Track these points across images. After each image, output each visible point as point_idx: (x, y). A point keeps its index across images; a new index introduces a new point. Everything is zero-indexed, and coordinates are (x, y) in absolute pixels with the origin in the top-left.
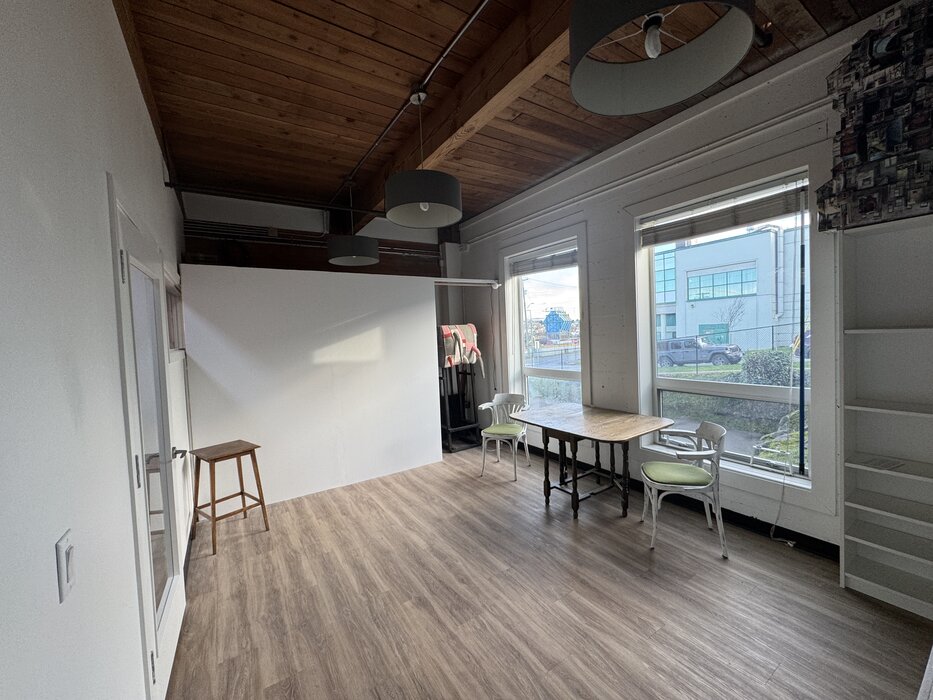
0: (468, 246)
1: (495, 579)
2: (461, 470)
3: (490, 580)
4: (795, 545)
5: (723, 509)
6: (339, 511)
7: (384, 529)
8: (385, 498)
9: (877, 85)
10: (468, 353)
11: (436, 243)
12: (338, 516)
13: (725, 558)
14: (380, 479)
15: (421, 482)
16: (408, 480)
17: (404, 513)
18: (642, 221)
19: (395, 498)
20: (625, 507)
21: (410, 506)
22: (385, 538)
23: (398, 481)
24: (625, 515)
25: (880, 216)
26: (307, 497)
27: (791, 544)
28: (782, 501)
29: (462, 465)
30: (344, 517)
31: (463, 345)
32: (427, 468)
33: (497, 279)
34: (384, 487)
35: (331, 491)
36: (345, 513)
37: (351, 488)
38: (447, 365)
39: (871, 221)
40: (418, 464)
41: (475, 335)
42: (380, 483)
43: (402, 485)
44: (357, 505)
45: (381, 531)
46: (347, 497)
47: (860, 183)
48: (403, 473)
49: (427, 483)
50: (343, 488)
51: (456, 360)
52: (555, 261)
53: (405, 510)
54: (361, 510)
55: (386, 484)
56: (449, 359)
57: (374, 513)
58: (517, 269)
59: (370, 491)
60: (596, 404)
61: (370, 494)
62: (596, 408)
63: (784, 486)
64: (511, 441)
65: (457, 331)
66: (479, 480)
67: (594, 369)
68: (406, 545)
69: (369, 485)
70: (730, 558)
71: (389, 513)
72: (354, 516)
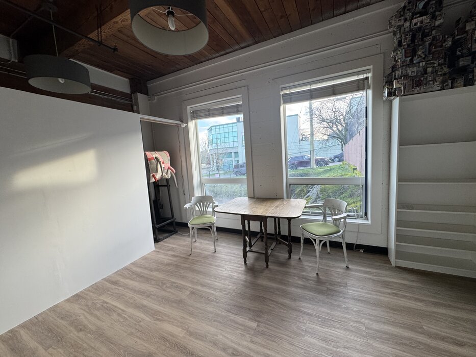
0: (156, 97)
1: (255, 339)
2: (173, 253)
3: (252, 342)
4: (364, 251)
5: (346, 243)
6: (72, 329)
7: (133, 331)
8: (119, 297)
9: (419, 24)
10: (165, 171)
11: (129, 92)
12: (73, 334)
13: (348, 267)
14: (105, 279)
15: (146, 272)
16: (133, 273)
17: (145, 306)
18: (283, 89)
19: (129, 294)
20: (290, 252)
21: (148, 296)
22: (139, 341)
23: (124, 277)
24: (290, 257)
25: (420, 90)
26: (23, 326)
27: (362, 251)
28: (358, 232)
29: (172, 249)
30: (81, 334)
31: (163, 166)
32: (144, 258)
33: (181, 121)
34: (113, 287)
35: (53, 309)
36: (80, 328)
37: (77, 297)
38: (153, 180)
39: (416, 92)
40: (136, 257)
41: (169, 158)
42: (108, 285)
43: (131, 279)
44: (91, 314)
45: (131, 334)
46: (76, 308)
47: (410, 74)
48: (125, 269)
49: (152, 271)
50: (68, 300)
51: (158, 176)
52: (225, 111)
53: (145, 302)
54: (98, 318)
55: (115, 283)
56: (153, 176)
57: (115, 316)
58: (196, 115)
59: (101, 294)
60: (257, 196)
61: (102, 298)
62: (257, 198)
63: (359, 225)
64: (211, 227)
65: (157, 156)
66: (190, 258)
67: (255, 175)
68: (164, 339)
69: (97, 288)
70: (349, 267)
71: (130, 311)
72: (93, 328)
